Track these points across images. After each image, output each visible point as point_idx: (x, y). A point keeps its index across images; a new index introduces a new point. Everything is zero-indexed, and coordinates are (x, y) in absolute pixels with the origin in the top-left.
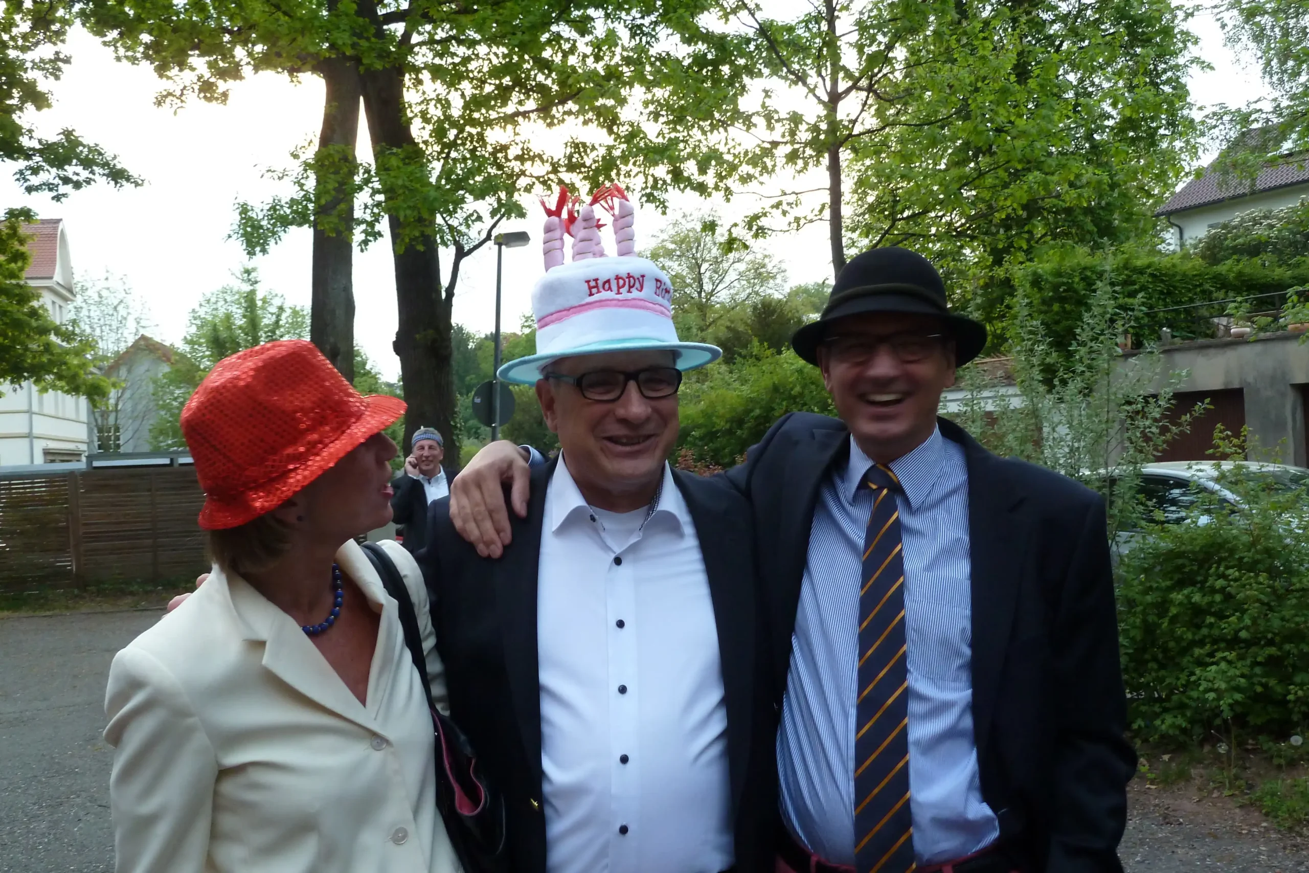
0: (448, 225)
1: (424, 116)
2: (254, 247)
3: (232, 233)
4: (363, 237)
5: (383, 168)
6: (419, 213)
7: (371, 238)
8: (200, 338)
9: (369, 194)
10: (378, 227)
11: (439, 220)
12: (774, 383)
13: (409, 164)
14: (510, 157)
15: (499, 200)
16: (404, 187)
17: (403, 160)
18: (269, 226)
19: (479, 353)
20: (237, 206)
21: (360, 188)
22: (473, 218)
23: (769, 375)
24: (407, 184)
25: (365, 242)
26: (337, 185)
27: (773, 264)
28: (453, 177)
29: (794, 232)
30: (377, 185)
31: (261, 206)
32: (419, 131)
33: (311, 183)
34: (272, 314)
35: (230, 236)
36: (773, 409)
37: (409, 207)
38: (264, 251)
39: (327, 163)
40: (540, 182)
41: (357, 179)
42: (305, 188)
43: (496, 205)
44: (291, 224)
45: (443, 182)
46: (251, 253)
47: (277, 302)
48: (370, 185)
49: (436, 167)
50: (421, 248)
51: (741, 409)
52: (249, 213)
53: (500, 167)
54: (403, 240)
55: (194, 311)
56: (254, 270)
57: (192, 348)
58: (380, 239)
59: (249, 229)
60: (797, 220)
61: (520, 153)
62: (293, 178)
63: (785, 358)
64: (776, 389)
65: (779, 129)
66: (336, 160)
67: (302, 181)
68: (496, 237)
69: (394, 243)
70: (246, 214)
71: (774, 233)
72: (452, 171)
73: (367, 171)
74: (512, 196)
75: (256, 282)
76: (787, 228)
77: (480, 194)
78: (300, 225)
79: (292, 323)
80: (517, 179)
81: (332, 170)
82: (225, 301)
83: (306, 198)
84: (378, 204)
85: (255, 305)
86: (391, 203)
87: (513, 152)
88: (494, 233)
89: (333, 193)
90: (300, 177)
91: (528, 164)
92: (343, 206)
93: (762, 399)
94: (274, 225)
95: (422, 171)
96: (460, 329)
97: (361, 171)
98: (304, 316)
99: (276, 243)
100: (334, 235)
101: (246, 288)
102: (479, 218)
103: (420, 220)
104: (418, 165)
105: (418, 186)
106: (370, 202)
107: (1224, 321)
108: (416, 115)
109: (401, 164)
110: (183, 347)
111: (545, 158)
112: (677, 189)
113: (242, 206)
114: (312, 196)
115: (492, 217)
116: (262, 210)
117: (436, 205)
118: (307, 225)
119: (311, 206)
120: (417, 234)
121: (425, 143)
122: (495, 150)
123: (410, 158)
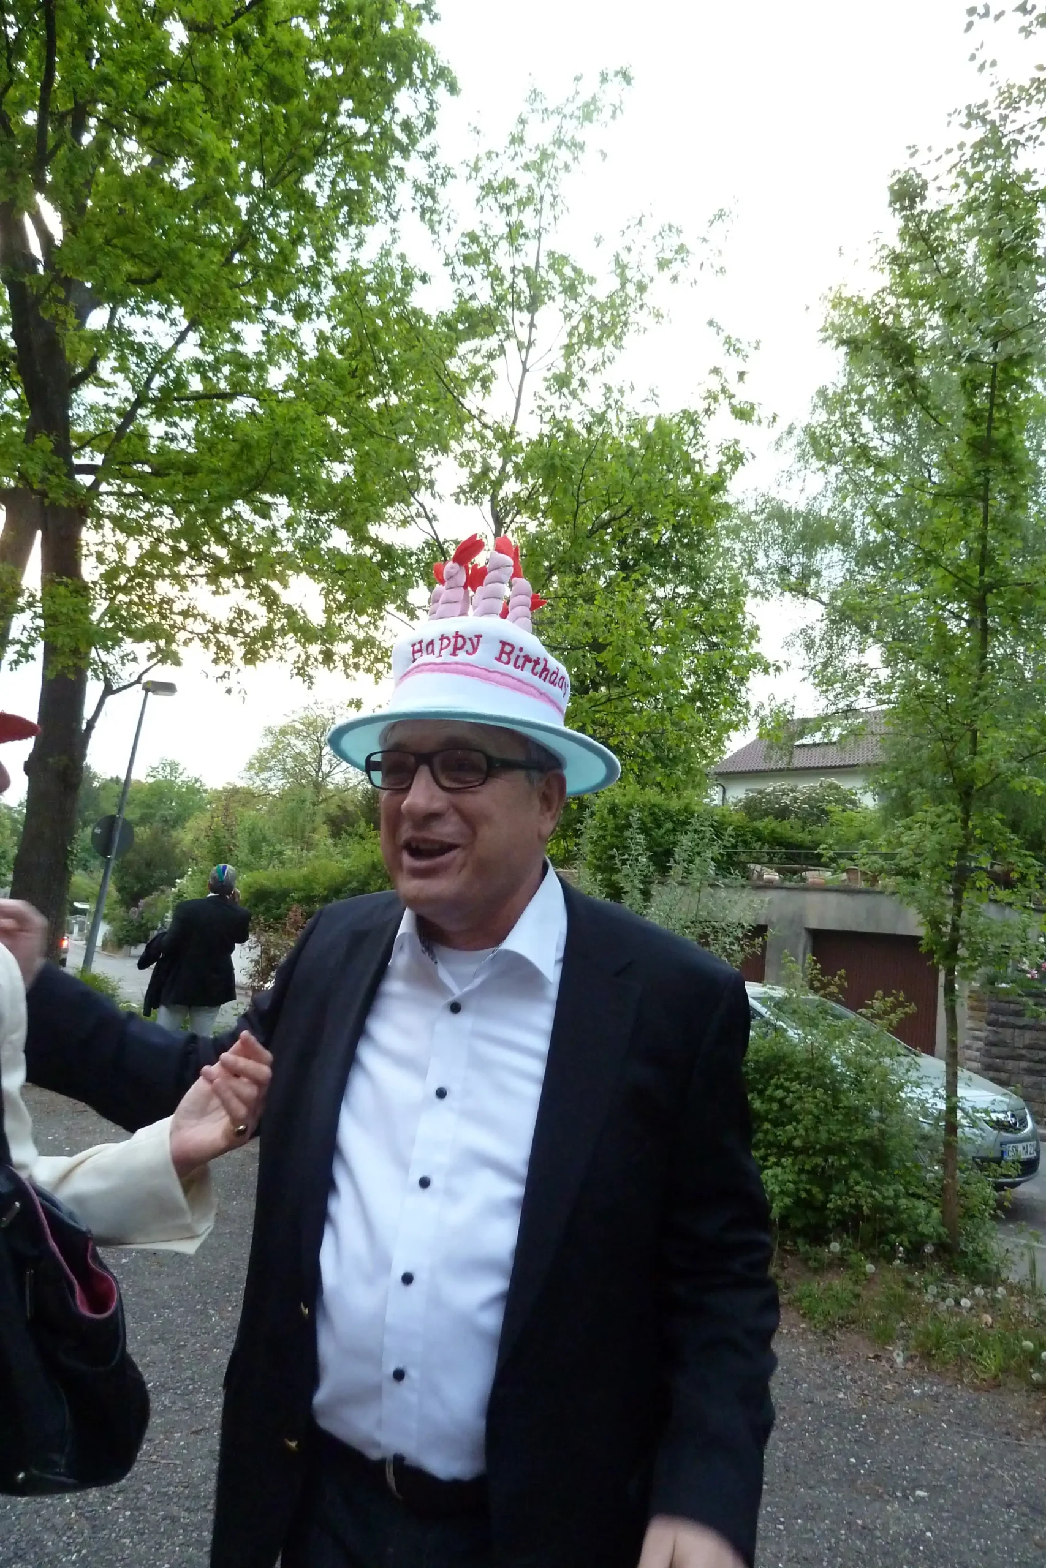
0: (101, 660)
1: (100, 558)
4: (15, 657)
5: (48, 595)
6: (76, 644)
7: (23, 659)
9: (29, 617)
10: (31, 650)
11: (93, 654)
13: (75, 596)
14: (176, 610)
15: (158, 647)
16: (67, 616)
17: (69, 591)
19: (102, 792)
21: (22, 610)
22: (130, 658)
24: (71, 613)
25: (16, 662)
28: (118, 617)
30: (39, 611)
32: (90, 571)
37: (68, 636)
40: (199, 639)
41: (21, 601)
43: (154, 650)
45: (106, 620)
48: (33, 609)
49: (101, 606)
50: (72, 677)
51: (339, 880)
53: (164, 618)
58: (32, 662)
61: (185, 607)
68: (146, 683)
69: (45, 667)
72: (116, 611)
73: (32, 595)
74: (171, 645)
77: (139, 637)
80: (178, 631)
84: (37, 629)
86: (50, 629)
87: (178, 607)
88: (145, 679)
91: (190, 620)
93: (361, 874)
95: (87, 605)
97: (27, 594)
102: (135, 659)
103: (75, 651)
104: (85, 599)
106: (29, 625)
107: (758, 868)
108: (91, 554)
109: (67, 594)
111: (207, 618)
115: (148, 661)
117: (95, 640)
120: (71, 664)
121: (94, 583)
122: (162, 601)
123: (77, 592)
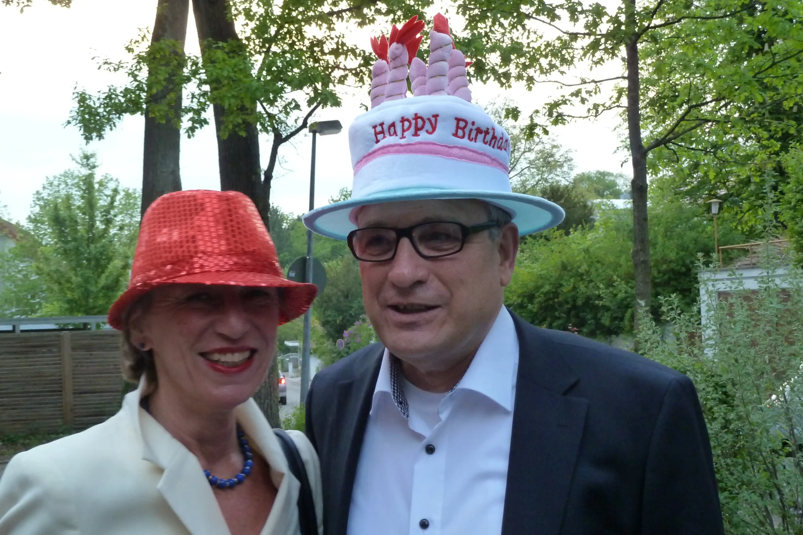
0: (267, 113)
1: (249, 15)
2: (90, 133)
3: (71, 119)
4: (190, 124)
5: (209, 60)
6: (242, 102)
7: (197, 126)
8: (42, 217)
9: (196, 85)
10: (204, 115)
11: (259, 108)
12: (563, 262)
13: (233, 57)
14: (326, 51)
15: (315, 89)
16: (229, 78)
17: (228, 53)
18: (105, 113)
19: (292, 233)
20: (76, 95)
21: (188, 80)
22: (292, 106)
23: (558, 254)
24: (232, 75)
25: (192, 129)
26: (167, 76)
27: (561, 152)
28: (274, 68)
29: (592, 118)
30: (204, 77)
31: (98, 95)
32: (242, 28)
33: (144, 74)
34: (107, 196)
35: (69, 122)
36: (561, 285)
37: (233, 96)
38: (100, 137)
39: (158, 56)
40: (353, 74)
41: (186, 71)
42: (138, 78)
43: (312, 95)
44: (125, 112)
45: (264, 73)
46: (88, 138)
47: (112, 185)
48: (198, 76)
49: (258, 60)
50: (243, 134)
51: (531, 285)
52: (87, 102)
53: (317, 60)
54: (227, 127)
55: (38, 192)
56: (93, 156)
57: (36, 226)
58: (206, 126)
59: (87, 116)
60: (596, 106)
61: (335, 46)
62: (127, 70)
63: (573, 238)
64: (564, 267)
65: (583, 20)
66: (167, 54)
67: (136, 73)
68: (312, 125)
69: (218, 130)
70: (84, 102)
71: (574, 119)
72: (273, 63)
73: (195, 64)
74: (328, 86)
75: (94, 167)
76: (587, 115)
77: (298, 85)
78: (133, 112)
79: (125, 204)
80: (332, 71)
81: (163, 62)
82: (67, 184)
83: (139, 88)
84: (204, 94)
85: (93, 188)
86: (215, 92)
87: (328, 47)
88: (310, 121)
89: (164, 83)
90: (134, 69)
91: (342, 58)
92: (172, 95)
93: (551, 276)
94: (109, 113)
95: (245, 63)
96: (276, 211)
97: (189, 64)
98: (135, 198)
99: (111, 129)
100: (164, 122)
101: (85, 172)
102: (297, 107)
103: (242, 109)
104: (242, 58)
105: (241, 76)
106: (197, 92)
108: (240, 13)
109: (226, 57)
110: (26, 224)
111: (358, 51)
112: (479, 81)
113: (81, 95)
114: (144, 86)
115: (309, 106)
116: (99, 99)
117: (258, 94)
118: (140, 113)
119: (143, 95)
120: (240, 121)
121: (248, 39)
122: (312, 45)
123: (233, 52)
